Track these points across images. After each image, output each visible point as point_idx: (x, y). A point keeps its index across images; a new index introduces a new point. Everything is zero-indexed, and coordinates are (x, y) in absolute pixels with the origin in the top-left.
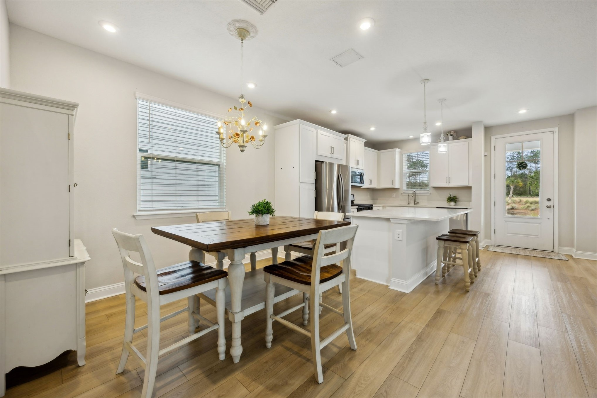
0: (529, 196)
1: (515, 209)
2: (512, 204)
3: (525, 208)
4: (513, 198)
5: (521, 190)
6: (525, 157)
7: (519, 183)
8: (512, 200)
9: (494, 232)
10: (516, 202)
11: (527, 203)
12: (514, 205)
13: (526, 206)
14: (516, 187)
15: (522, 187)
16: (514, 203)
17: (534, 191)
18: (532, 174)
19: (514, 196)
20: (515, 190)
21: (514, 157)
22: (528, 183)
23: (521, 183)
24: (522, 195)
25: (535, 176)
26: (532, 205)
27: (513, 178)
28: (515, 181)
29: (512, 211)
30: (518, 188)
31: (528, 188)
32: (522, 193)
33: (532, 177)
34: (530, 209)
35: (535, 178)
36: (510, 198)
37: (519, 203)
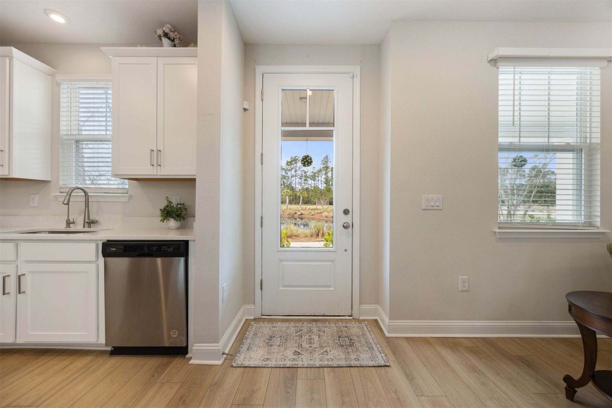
0: (311, 205)
1: (303, 215)
2: (301, 211)
3: (308, 214)
4: (302, 206)
5: (306, 200)
6: (308, 176)
7: (305, 194)
8: (301, 208)
9: (260, 287)
10: (303, 209)
11: (310, 210)
12: (302, 211)
13: (309, 212)
14: (303, 197)
15: (307, 198)
16: (302, 210)
17: (313, 201)
18: (313, 188)
19: (302, 204)
20: (303, 200)
21: (302, 175)
22: (310, 195)
23: (307, 195)
24: (307, 204)
25: (314, 189)
26: (312, 211)
27: (302, 191)
28: (303, 193)
29: (301, 216)
30: (305, 199)
31: (310, 199)
32: (307, 202)
33: (312, 191)
34: (311, 214)
35: (314, 191)
36: (300, 206)
37: (305, 210)
